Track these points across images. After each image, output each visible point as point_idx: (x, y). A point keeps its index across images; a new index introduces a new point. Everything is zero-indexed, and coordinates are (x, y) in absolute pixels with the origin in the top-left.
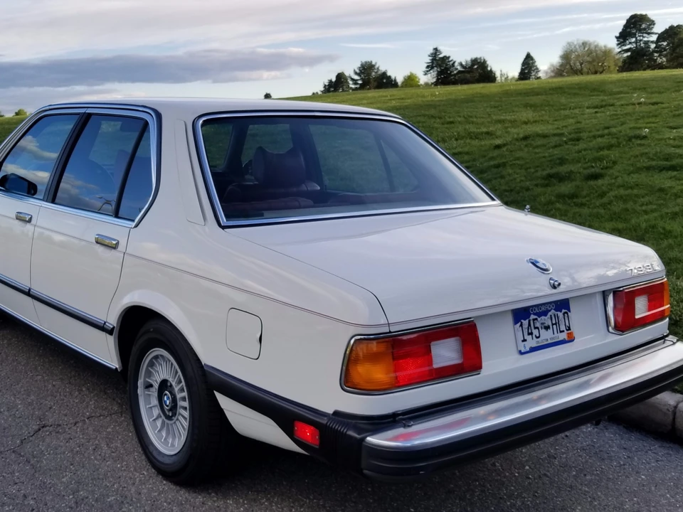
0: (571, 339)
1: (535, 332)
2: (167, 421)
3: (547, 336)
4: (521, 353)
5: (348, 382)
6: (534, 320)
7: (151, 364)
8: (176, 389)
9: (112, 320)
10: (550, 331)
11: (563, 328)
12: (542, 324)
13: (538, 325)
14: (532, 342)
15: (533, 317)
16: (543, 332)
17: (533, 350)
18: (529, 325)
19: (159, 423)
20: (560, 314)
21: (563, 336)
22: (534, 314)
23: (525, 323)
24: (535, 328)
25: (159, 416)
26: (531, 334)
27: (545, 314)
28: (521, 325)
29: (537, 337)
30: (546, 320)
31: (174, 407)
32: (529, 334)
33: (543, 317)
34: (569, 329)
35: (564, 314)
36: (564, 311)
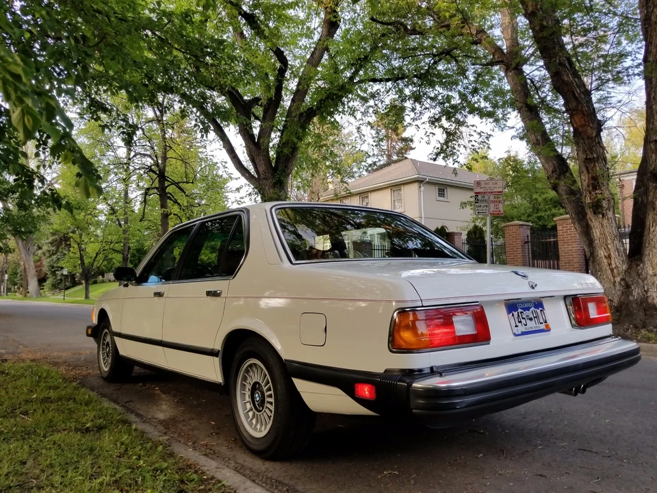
0: (548, 329)
1: (523, 321)
2: (256, 412)
3: (532, 325)
4: (516, 335)
5: (395, 346)
6: (521, 312)
7: (247, 371)
8: (265, 389)
9: (218, 345)
10: (533, 321)
11: (542, 321)
12: (527, 316)
13: (524, 316)
14: (521, 329)
15: (520, 310)
16: (528, 321)
17: (523, 333)
18: (518, 316)
19: (251, 414)
20: (538, 311)
21: (543, 327)
22: (521, 309)
23: (515, 314)
24: (523, 318)
25: (251, 410)
26: (520, 322)
27: (528, 309)
28: (513, 315)
29: (526, 325)
30: (529, 313)
31: (262, 402)
32: (519, 322)
33: (527, 312)
34: (546, 322)
35: (541, 311)
36: (540, 309)
